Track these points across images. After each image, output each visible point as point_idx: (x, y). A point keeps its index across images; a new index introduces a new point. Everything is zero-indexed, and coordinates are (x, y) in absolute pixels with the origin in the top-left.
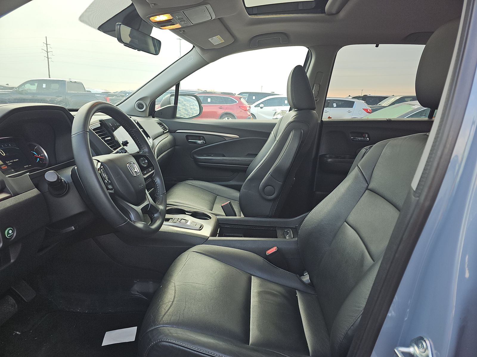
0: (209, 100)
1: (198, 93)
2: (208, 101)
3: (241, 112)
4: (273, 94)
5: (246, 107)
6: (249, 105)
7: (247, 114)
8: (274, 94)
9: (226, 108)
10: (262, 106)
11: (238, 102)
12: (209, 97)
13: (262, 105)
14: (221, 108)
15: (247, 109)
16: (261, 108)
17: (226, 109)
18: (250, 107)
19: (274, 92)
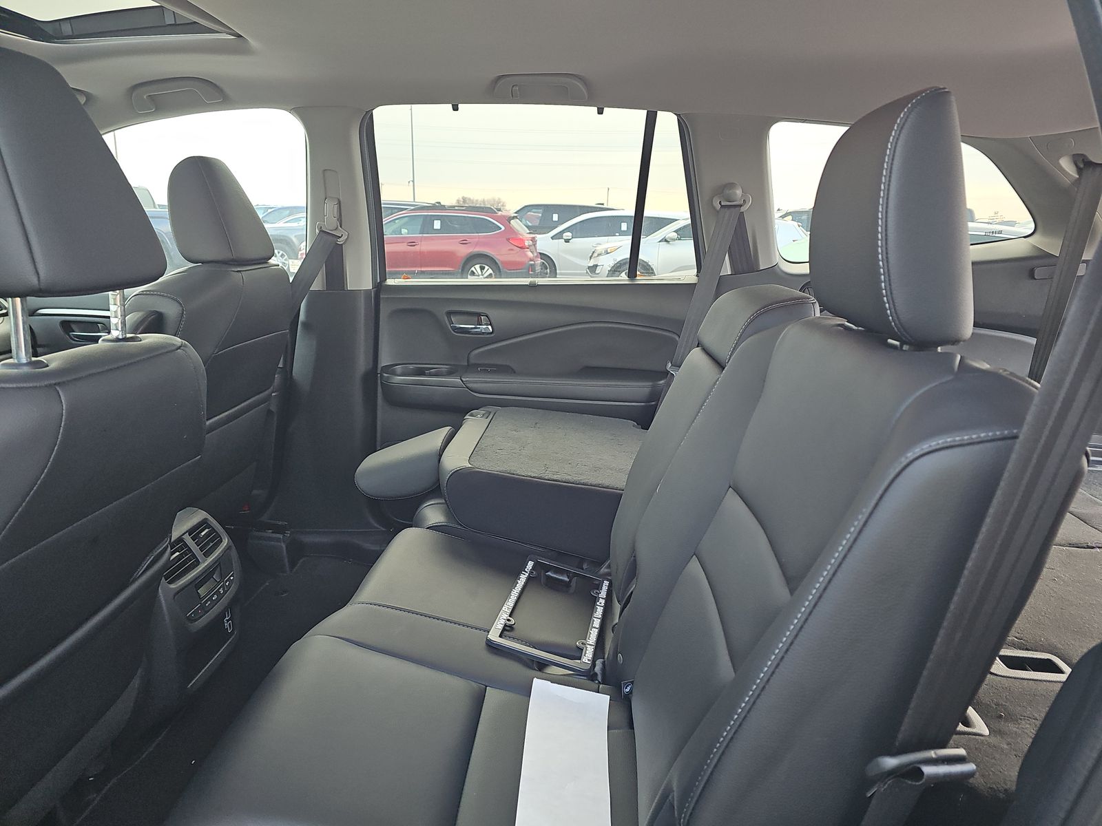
0: (437, 225)
1: (412, 208)
2: (435, 227)
3: (512, 252)
4: (600, 208)
5: (522, 241)
6: (533, 236)
7: (526, 255)
8: (603, 208)
9: (477, 242)
10: (568, 238)
11: (503, 228)
12: (438, 217)
13: (568, 235)
14: (464, 242)
15: (526, 244)
16: (567, 241)
17: (477, 244)
18: (533, 240)
19: (603, 204)
